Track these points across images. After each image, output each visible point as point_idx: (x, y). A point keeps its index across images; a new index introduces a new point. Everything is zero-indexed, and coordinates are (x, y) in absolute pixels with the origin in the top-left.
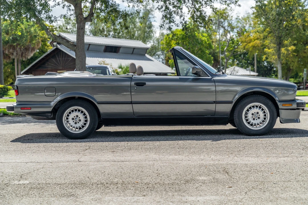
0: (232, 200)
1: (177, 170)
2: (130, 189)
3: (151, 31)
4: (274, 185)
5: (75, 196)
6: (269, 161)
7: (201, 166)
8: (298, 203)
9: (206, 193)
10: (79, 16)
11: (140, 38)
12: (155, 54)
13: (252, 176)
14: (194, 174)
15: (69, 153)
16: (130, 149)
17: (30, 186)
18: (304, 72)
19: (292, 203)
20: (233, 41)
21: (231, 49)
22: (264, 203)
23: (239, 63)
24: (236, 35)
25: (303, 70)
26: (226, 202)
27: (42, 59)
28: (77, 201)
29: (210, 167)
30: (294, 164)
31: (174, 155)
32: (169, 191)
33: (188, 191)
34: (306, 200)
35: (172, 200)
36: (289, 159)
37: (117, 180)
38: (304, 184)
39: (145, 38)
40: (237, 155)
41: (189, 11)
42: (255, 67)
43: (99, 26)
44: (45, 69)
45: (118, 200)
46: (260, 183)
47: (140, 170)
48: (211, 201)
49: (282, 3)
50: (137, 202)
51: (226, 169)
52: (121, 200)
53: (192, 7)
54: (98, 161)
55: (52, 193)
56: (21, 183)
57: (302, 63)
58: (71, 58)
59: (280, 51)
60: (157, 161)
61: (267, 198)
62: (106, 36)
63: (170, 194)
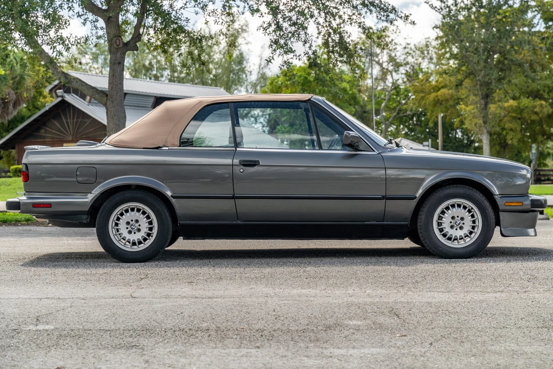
0: (408, 354)
1: (309, 311)
2: (232, 338)
3: (242, 69)
4: (478, 333)
5: (140, 347)
6: (468, 298)
7: (349, 305)
8: (520, 358)
9: (363, 344)
10: (114, 40)
11: (221, 84)
12: (249, 115)
13: (440, 320)
14: (339, 316)
15: (112, 284)
16: (221, 279)
17: (57, 333)
18: (531, 150)
19: (509, 358)
20: (398, 90)
21: (394, 105)
22: (462, 358)
23: (409, 133)
24: (403, 78)
25: (531, 147)
26: (398, 357)
27: (35, 120)
28: (144, 354)
29: (365, 306)
30: (513, 303)
31: (300, 288)
32: (300, 341)
33: (332, 341)
34: (533, 354)
35: (306, 354)
36: (504, 295)
37: (206, 325)
38: (530, 332)
39: (230, 83)
40: (413, 289)
41: (319, 33)
42: (440, 141)
43: (142, 60)
44: (39, 140)
45: (214, 353)
46: (454, 330)
47: (245, 311)
48: (372, 355)
49: (492, 19)
50: (247, 356)
51: (394, 310)
52: (219, 354)
53: (325, 25)
54: (167, 297)
55: (99, 344)
56: (42, 329)
57: (528, 134)
58: (91, 120)
59: (488, 110)
60: (271, 297)
61: (468, 351)
62: (156, 78)
63: (302, 345)
